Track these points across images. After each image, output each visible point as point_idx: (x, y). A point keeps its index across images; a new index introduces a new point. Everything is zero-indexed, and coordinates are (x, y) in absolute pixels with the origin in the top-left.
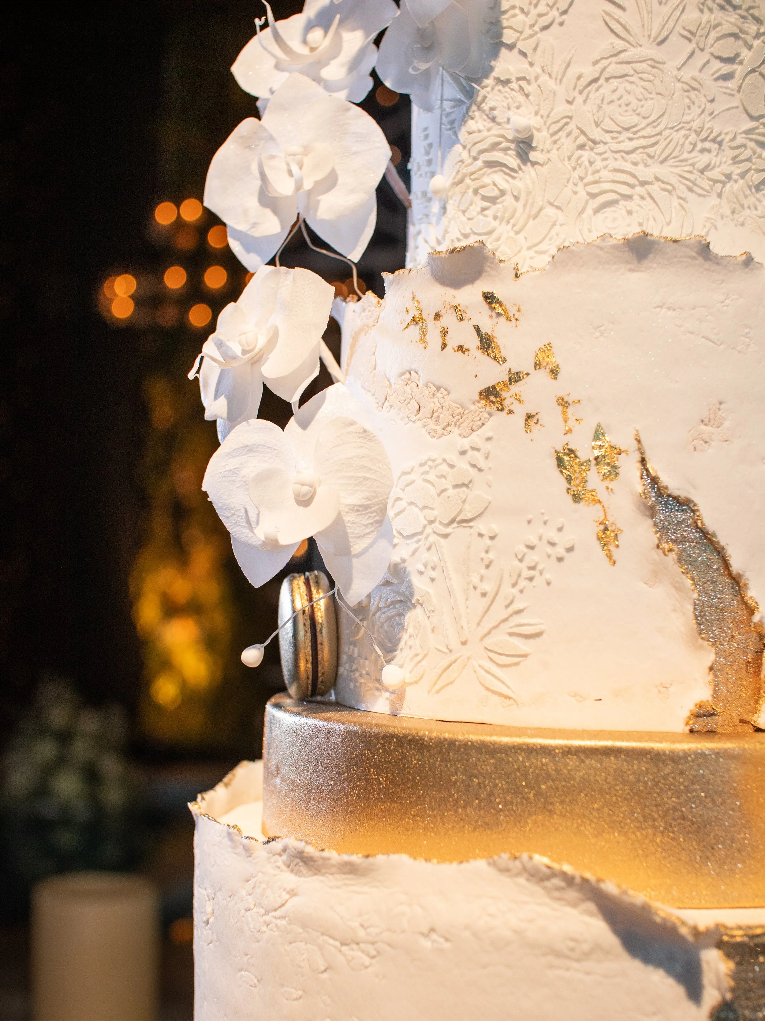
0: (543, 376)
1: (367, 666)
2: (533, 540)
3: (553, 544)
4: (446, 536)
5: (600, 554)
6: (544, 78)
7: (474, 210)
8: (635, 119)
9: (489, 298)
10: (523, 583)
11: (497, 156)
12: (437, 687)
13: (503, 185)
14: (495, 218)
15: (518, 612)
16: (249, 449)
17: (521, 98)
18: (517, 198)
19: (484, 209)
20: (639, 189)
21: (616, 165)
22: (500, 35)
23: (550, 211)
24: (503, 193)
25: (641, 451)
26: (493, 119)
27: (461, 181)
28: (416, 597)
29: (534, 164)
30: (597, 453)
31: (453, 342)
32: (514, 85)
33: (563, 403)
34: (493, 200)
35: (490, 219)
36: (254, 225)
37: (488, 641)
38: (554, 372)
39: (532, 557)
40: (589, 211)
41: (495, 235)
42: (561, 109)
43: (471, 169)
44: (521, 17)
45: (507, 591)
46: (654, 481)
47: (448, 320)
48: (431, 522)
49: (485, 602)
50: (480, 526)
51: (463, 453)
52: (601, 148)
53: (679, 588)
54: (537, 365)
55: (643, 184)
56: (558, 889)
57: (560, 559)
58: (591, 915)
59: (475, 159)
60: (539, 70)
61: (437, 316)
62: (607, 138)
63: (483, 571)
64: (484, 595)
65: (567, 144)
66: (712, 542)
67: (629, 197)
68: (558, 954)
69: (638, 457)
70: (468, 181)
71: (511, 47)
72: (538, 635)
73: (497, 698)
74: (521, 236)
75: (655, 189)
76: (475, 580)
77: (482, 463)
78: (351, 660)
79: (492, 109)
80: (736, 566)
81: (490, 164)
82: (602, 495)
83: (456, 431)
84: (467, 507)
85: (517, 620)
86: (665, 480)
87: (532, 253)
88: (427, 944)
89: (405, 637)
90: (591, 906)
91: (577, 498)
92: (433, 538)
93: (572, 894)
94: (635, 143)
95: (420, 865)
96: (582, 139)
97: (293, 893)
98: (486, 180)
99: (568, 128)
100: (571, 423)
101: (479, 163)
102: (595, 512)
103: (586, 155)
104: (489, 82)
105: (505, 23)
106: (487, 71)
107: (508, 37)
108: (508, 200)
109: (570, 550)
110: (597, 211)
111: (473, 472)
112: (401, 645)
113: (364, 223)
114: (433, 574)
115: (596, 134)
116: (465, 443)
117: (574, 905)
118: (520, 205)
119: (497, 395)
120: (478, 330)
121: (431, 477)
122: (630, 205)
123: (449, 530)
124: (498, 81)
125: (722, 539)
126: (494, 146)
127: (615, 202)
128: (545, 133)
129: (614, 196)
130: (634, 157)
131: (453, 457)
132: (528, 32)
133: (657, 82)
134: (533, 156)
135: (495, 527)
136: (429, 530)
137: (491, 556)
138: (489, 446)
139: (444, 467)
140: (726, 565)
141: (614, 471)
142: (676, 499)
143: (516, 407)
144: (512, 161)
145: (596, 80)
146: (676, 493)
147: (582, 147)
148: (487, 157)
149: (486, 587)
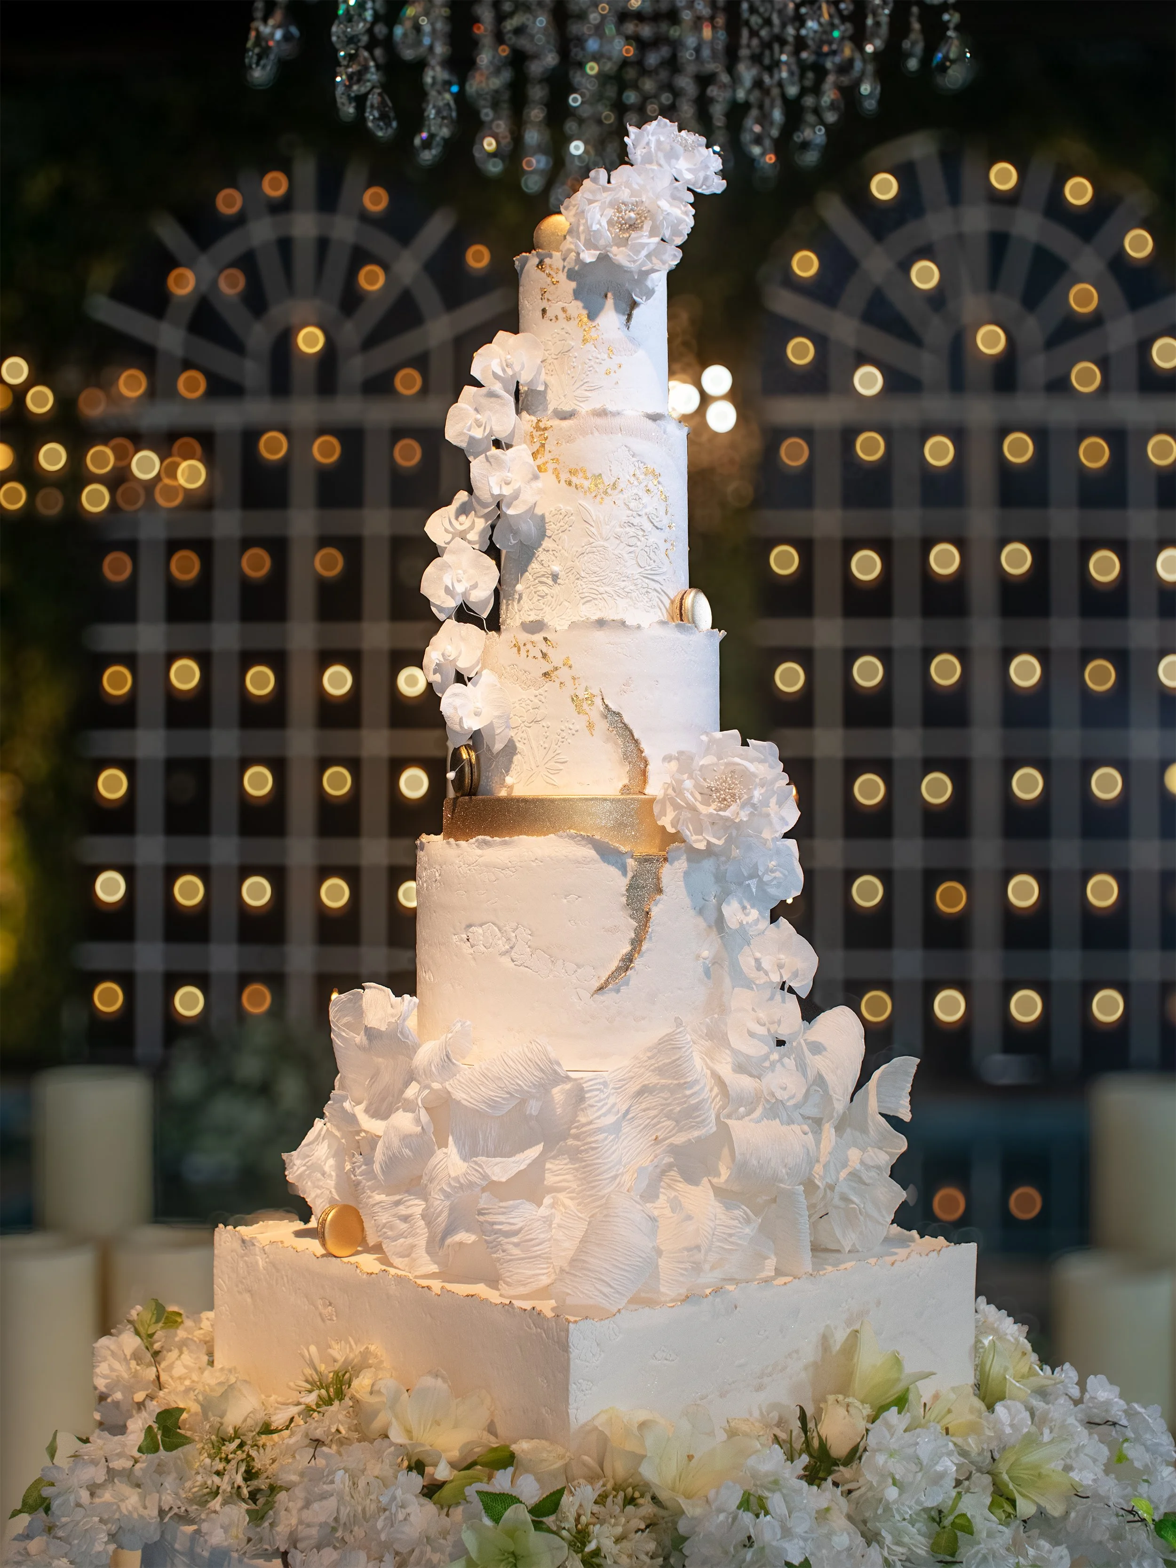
0: (566, 668)
1: (496, 779)
2: (563, 728)
3: (570, 729)
4: (530, 727)
5: (588, 732)
6: (563, 551)
7: (535, 600)
8: (598, 569)
9: (546, 639)
10: (560, 744)
11: (544, 579)
12: (528, 783)
13: (547, 592)
14: (544, 604)
15: (559, 754)
16: (455, 695)
17: (554, 558)
18: (552, 597)
19: (539, 600)
20: (600, 596)
21: (590, 586)
22: (545, 532)
23: (566, 603)
24: (547, 594)
25: (602, 695)
26: (542, 565)
27: (529, 587)
28: (518, 750)
29: (559, 584)
30: (586, 696)
31: (531, 655)
32: (551, 552)
33: (574, 679)
34: (543, 597)
35: (542, 604)
36: (443, 602)
37: (546, 766)
38: (570, 667)
39: (564, 734)
40: (581, 604)
41: (543, 611)
42: (570, 564)
43: (533, 583)
44: (553, 526)
45: (554, 746)
46: (607, 706)
47: (529, 646)
48: (524, 722)
49: (545, 751)
50: (543, 723)
51: (536, 696)
52: (585, 580)
53: (616, 744)
54: (564, 665)
55: (601, 594)
56: (579, 841)
57: (573, 735)
58: (591, 849)
59: (535, 579)
60: (561, 548)
61: (525, 645)
62: (587, 576)
63: (544, 740)
64: (545, 748)
65: (572, 578)
66: (627, 728)
67: (594, 599)
68: (579, 863)
69: (601, 697)
70: (532, 588)
71: (550, 537)
72: (566, 762)
73: (551, 786)
74: (555, 612)
75: (605, 596)
76: (542, 743)
77: (543, 700)
78: (487, 778)
79: (542, 561)
80: (636, 737)
81: (541, 582)
82: (588, 711)
83: (533, 688)
84: (538, 716)
85: (558, 757)
86: (611, 705)
87: (559, 619)
88: (534, 864)
89: (513, 766)
90: (590, 846)
91: (579, 713)
92: (524, 728)
93: (583, 842)
94: (598, 578)
95: (530, 838)
96: (578, 576)
97: (481, 856)
98: (539, 588)
99: (572, 571)
100: (577, 685)
101: (537, 581)
102: (586, 717)
103: (579, 582)
104: (540, 549)
105: (547, 527)
106: (540, 545)
107: (548, 533)
108: (549, 597)
109: (577, 731)
110: (583, 604)
111: (541, 703)
112: (512, 769)
113: (489, 603)
114: (525, 742)
115: (583, 574)
116: (537, 693)
117: (585, 846)
118: (554, 600)
119: (549, 675)
120: (541, 651)
121: (523, 705)
122: (596, 602)
123: (531, 725)
124: (544, 550)
125: (631, 726)
126: (543, 575)
127: (591, 600)
128: (563, 573)
129: (589, 599)
130: (598, 583)
131: (533, 698)
132: (556, 532)
133: (606, 555)
134: (559, 581)
135: (549, 724)
136: (522, 725)
137: (548, 734)
138: (546, 693)
139: (529, 701)
140: (633, 736)
141: (592, 703)
142: (614, 712)
143: (556, 679)
144: (550, 582)
145: (583, 553)
146: (614, 710)
147: (578, 579)
148: (538, 579)
149: (546, 745)
